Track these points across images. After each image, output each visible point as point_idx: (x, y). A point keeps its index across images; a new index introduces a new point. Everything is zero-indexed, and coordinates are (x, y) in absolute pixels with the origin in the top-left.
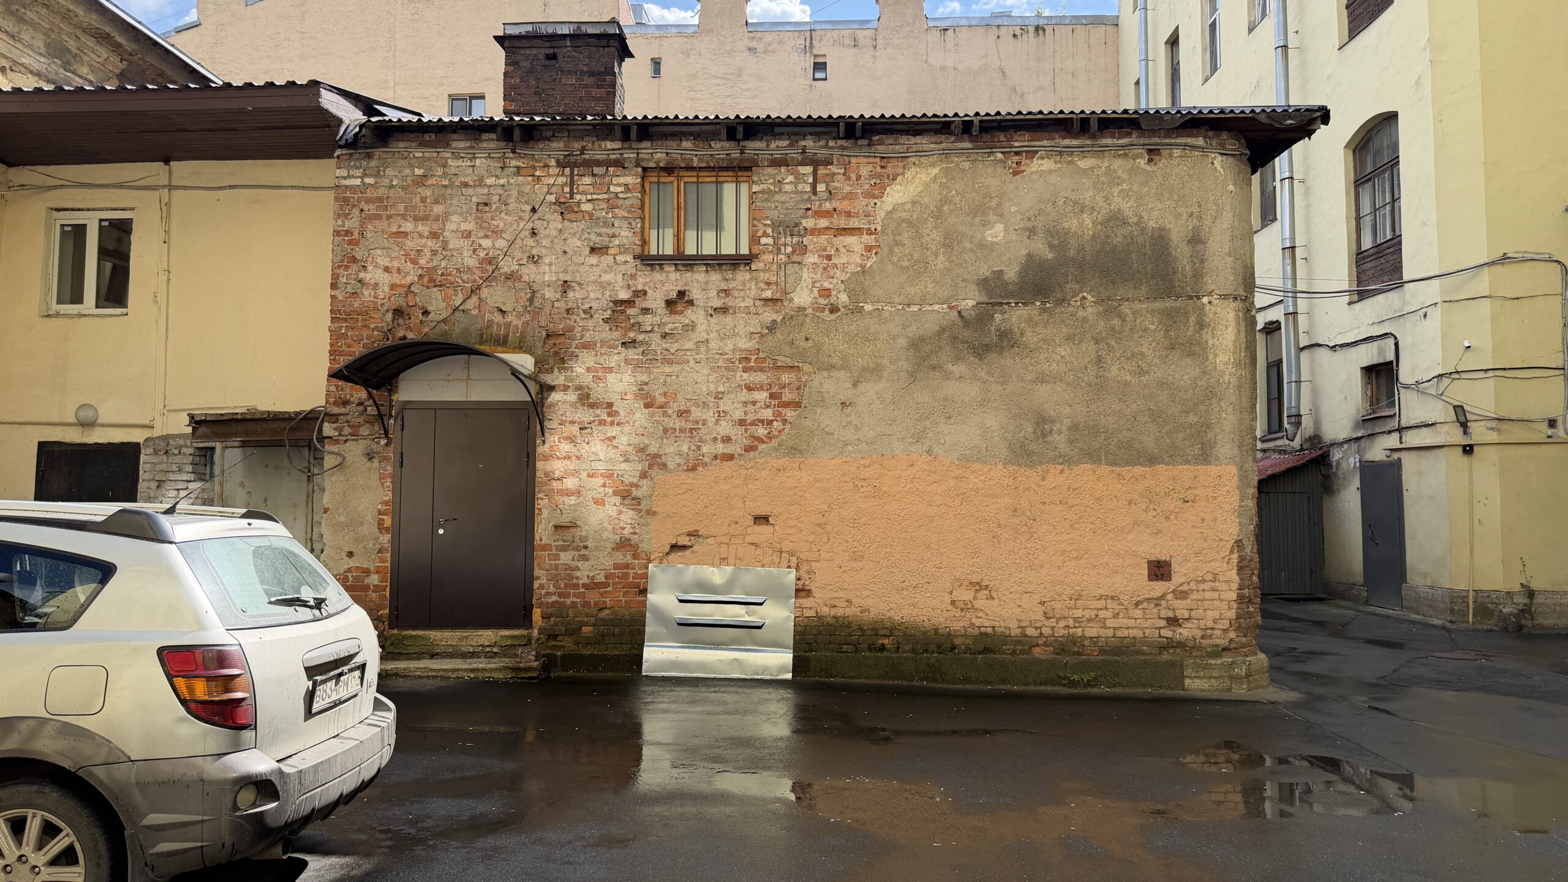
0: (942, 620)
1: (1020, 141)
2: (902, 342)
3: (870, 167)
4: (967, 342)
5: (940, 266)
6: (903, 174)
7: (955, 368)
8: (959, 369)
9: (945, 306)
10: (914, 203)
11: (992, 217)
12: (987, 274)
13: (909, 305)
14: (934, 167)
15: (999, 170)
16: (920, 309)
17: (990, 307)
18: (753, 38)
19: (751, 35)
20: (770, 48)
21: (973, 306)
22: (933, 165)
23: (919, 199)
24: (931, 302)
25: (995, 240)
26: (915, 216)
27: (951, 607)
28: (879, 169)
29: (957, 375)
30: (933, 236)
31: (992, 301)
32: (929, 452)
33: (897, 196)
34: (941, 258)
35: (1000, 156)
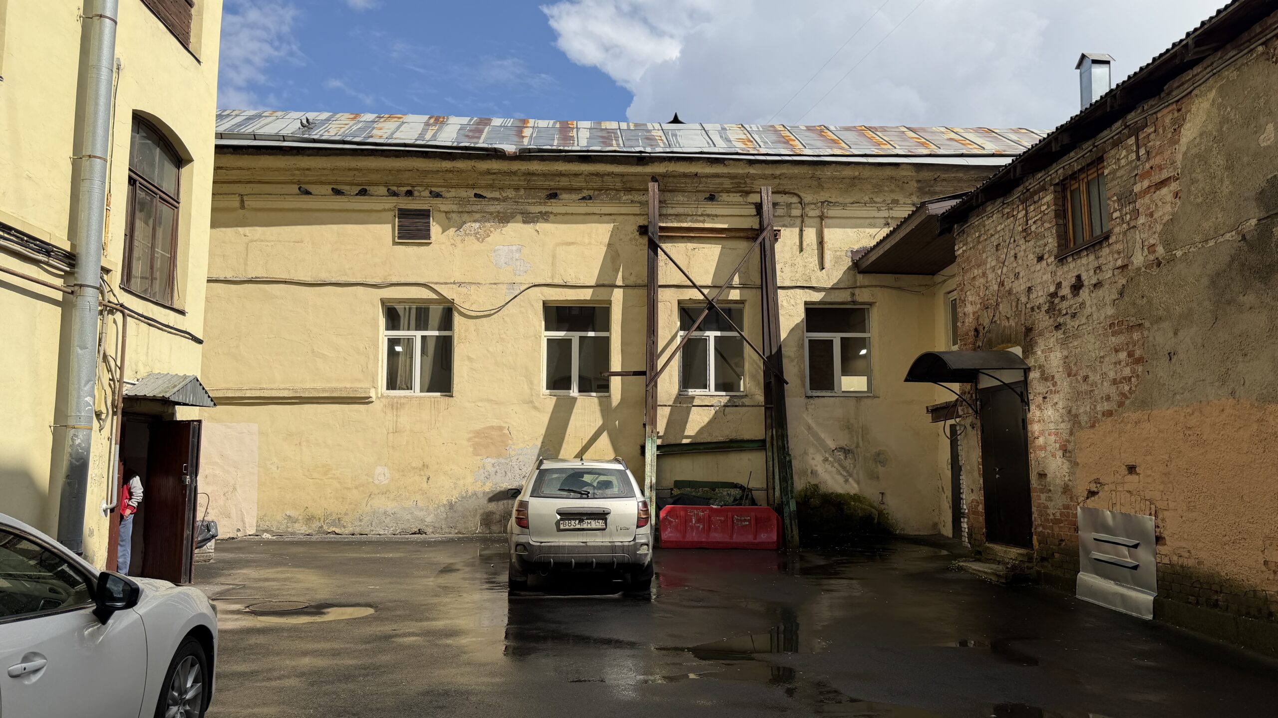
2: (1205, 281)
3: (1170, 116)
6: (1190, 111)
7: (1245, 298)
9: (1234, 233)
11: (1263, 120)
12: (1264, 184)
13: (1206, 241)
15: (1260, 66)
16: (1216, 242)
17: (1269, 221)
21: (1256, 225)
22: (1210, 89)
23: (1204, 129)
24: (1222, 232)
25: (1269, 143)
26: (1203, 148)
28: (1176, 114)
29: (1248, 306)
30: (1218, 161)
31: (1271, 213)
32: (1233, 393)
33: (1189, 133)
34: (1227, 182)
35: (1260, 49)
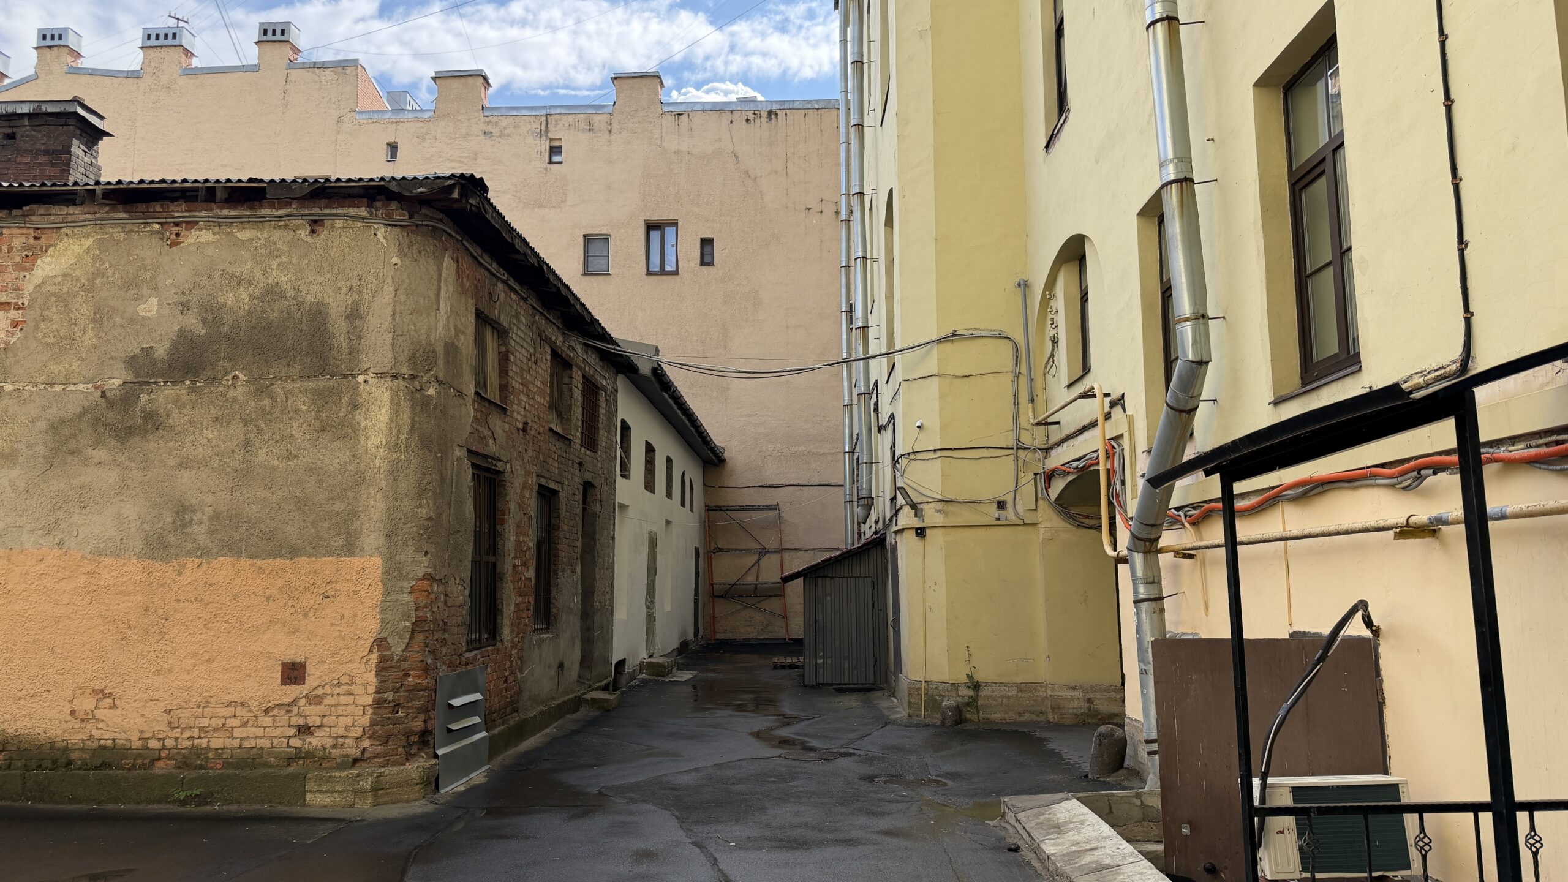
0: (59, 732)
1: (179, 211)
2: (42, 425)
3: (23, 239)
4: (110, 425)
5: (87, 343)
6: (54, 246)
7: (94, 452)
8: (99, 454)
9: (90, 386)
10: (64, 276)
11: (145, 291)
12: (137, 351)
13: (52, 385)
14: (88, 238)
15: (153, 241)
16: (64, 389)
17: (137, 386)
18: (488, 123)
19: (487, 119)
20: (505, 132)
21: (120, 386)
22: (87, 236)
23: (71, 272)
24: (75, 381)
25: (148, 314)
26: (65, 290)
27: (69, 718)
28: (32, 241)
29: (97, 460)
30: (83, 310)
31: (140, 379)
32: (60, 545)
33: (48, 268)
34: (90, 334)
35: (156, 227)
